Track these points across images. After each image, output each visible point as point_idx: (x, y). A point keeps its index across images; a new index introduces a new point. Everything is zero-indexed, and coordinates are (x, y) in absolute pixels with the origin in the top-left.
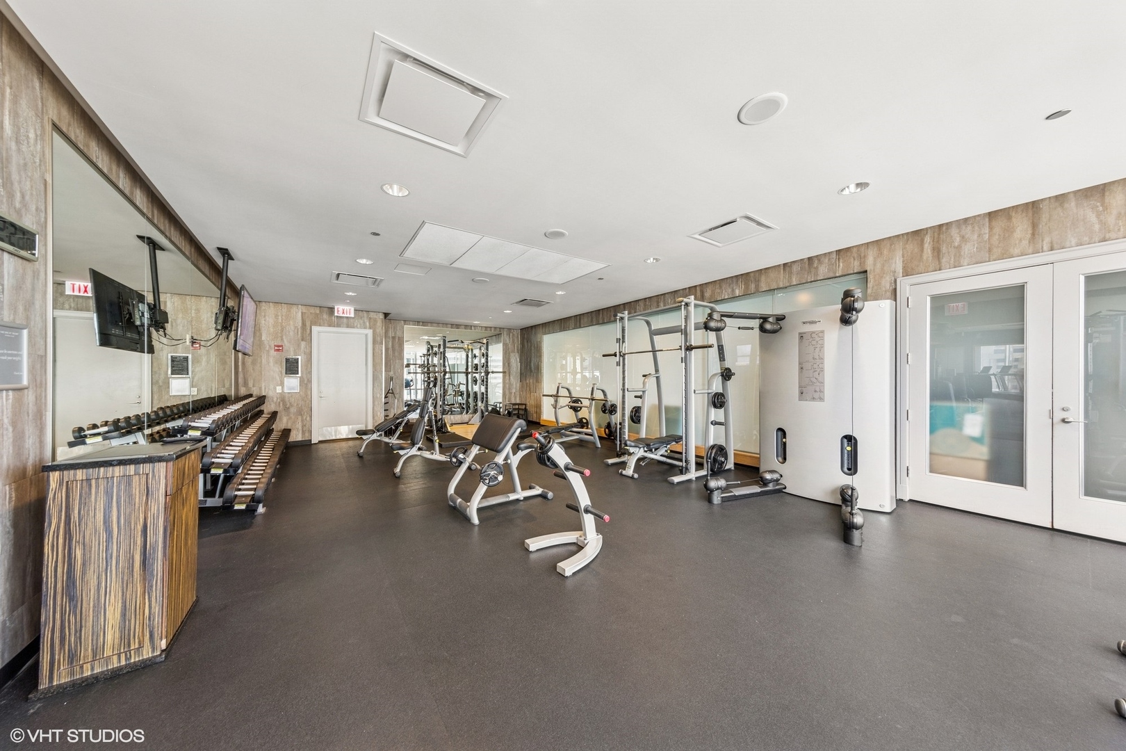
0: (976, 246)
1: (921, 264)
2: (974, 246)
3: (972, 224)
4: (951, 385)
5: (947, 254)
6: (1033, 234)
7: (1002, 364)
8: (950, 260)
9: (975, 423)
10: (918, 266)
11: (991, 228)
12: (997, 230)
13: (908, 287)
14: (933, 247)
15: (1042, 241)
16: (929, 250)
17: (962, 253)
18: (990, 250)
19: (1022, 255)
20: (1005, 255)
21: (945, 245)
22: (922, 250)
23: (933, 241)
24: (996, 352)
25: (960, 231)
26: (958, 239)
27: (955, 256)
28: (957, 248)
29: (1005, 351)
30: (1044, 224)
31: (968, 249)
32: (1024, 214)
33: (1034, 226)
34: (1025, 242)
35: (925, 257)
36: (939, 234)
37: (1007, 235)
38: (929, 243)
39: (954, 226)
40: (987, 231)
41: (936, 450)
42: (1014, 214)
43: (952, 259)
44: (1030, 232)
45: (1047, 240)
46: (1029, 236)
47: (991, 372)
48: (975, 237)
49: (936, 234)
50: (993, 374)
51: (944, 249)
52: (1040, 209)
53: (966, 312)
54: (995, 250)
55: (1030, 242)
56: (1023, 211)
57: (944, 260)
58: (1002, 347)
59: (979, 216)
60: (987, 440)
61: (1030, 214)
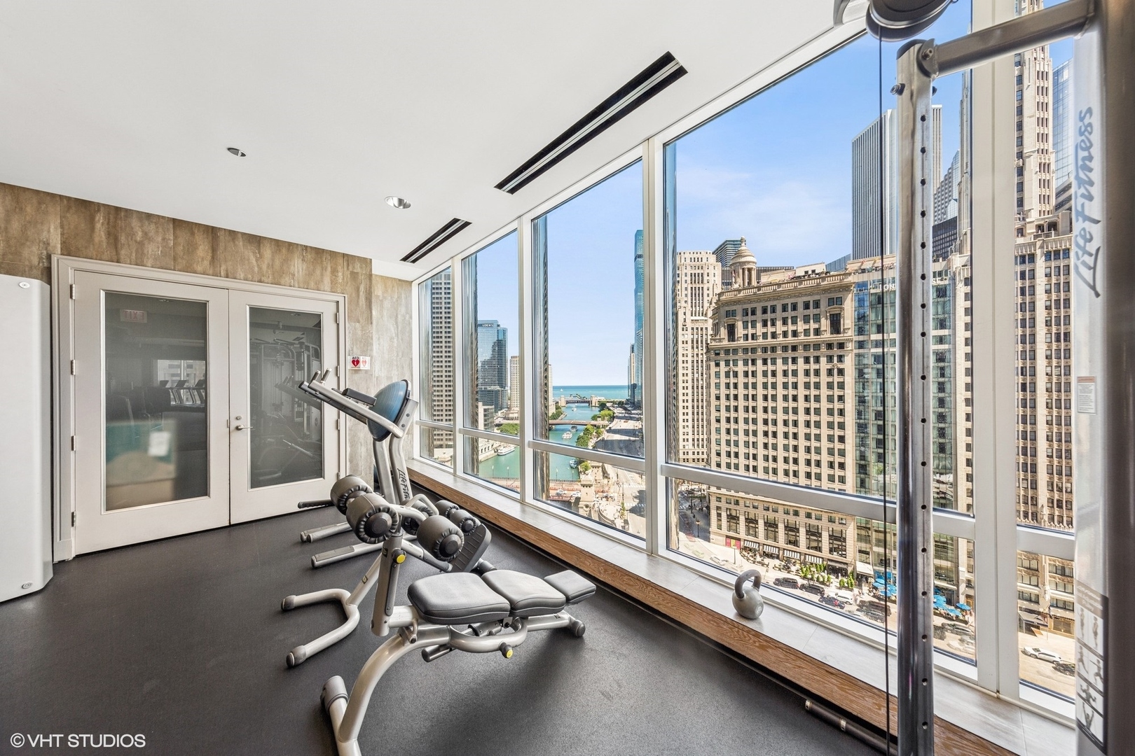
0: (160, 249)
1: (91, 246)
2: (158, 248)
3: (156, 223)
4: (128, 400)
5: (126, 246)
6: (213, 257)
7: (178, 379)
8: (131, 255)
9: (160, 442)
10: (86, 248)
11: (176, 237)
12: (181, 240)
13: (71, 272)
14: (108, 232)
15: (220, 267)
16: (103, 234)
17: (145, 252)
18: (175, 259)
19: (204, 273)
20: (188, 269)
21: (123, 234)
22: (93, 229)
23: (108, 223)
24: (171, 366)
25: (142, 226)
26: (140, 233)
27: (137, 252)
28: (139, 243)
29: (179, 366)
30: (221, 251)
31: (152, 249)
32: (205, 236)
33: (214, 250)
34: (206, 263)
35: (97, 239)
36: (116, 218)
37: (190, 250)
38: (103, 224)
39: (134, 216)
40: (172, 238)
41: (115, 481)
42: (196, 232)
43: (134, 255)
44: (210, 254)
45: (223, 267)
46: (209, 258)
47: (168, 386)
48: (160, 239)
49: (111, 217)
50: (171, 388)
51: (123, 239)
52: (218, 237)
53: (145, 321)
54: (180, 260)
55: (210, 264)
56: (204, 231)
57: (123, 252)
58: (176, 362)
59: (163, 217)
60: (174, 457)
61: (211, 238)
